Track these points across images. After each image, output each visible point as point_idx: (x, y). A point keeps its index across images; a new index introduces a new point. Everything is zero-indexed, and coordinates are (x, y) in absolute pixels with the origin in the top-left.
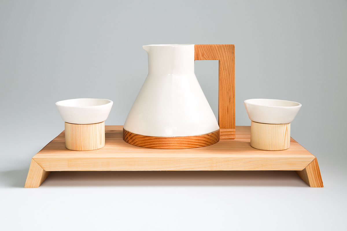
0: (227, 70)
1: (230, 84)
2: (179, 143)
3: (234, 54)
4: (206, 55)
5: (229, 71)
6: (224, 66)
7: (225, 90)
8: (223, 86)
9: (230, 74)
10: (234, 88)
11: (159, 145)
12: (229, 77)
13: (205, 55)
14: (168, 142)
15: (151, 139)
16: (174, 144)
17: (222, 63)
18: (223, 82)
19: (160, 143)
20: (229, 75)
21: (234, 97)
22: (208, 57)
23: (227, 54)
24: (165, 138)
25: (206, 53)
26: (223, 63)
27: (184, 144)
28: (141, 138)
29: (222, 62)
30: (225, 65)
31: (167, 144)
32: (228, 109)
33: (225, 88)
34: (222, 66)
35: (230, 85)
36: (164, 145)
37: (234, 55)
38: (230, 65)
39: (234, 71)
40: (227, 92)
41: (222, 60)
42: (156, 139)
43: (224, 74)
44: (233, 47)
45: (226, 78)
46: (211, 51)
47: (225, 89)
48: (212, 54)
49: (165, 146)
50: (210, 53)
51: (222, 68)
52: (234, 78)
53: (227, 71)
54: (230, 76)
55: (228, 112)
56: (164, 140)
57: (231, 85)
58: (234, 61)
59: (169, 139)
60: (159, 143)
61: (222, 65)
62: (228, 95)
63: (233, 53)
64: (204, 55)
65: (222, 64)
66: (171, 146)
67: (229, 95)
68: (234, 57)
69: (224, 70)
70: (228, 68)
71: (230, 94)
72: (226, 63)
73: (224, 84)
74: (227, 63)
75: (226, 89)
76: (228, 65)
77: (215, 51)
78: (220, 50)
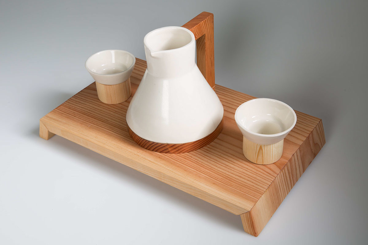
8: (208, 55)
23: (209, 25)
38: (211, 33)
41: (207, 33)
43: (208, 44)
44: (213, 16)
46: (200, 29)
61: (206, 38)
62: (211, 61)
71: (212, 59)
73: (208, 53)
75: (210, 56)
77: (203, 27)
78: (205, 24)
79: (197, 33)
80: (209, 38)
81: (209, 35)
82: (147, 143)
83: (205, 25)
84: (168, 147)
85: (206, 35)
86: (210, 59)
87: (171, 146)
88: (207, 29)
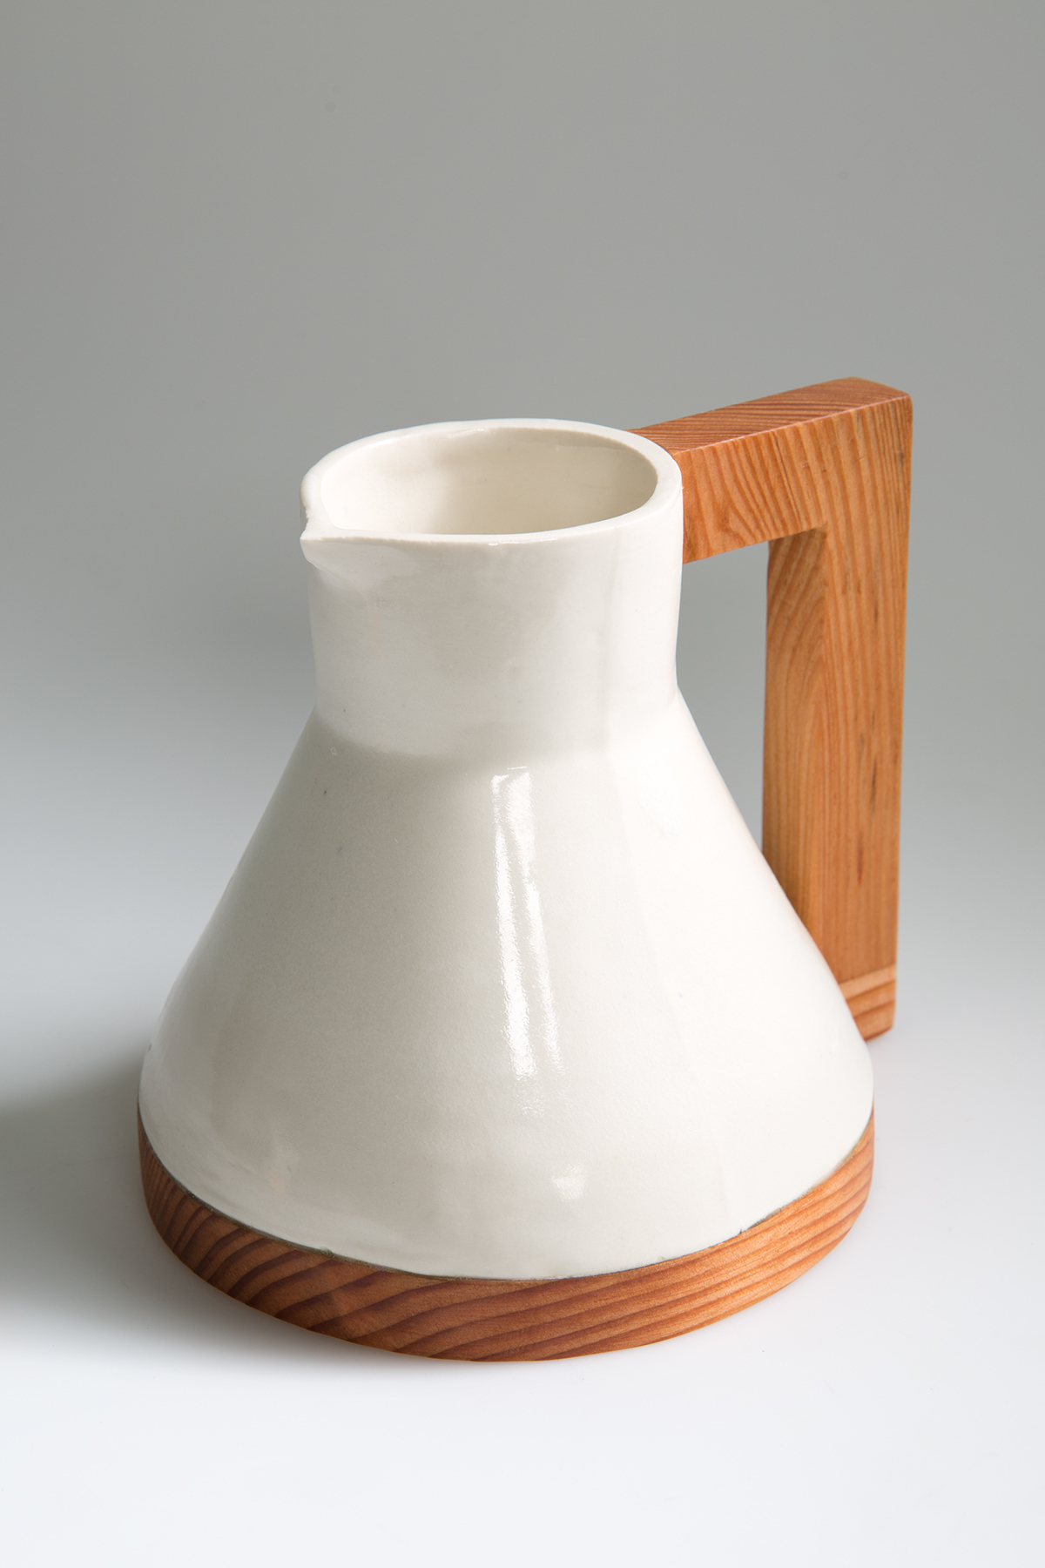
0: (863, 589)
1: (877, 674)
2: (769, 1258)
3: (908, 461)
4: (742, 511)
5: (872, 591)
6: (848, 564)
7: (851, 728)
8: (840, 705)
9: (881, 611)
10: (900, 699)
11: (647, 1321)
12: (875, 631)
13: (739, 516)
14: (706, 1283)
15: (590, 1295)
16: (741, 1276)
17: (838, 542)
18: (838, 675)
19: (655, 1302)
20: (876, 614)
21: (896, 759)
22: (752, 526)
23: (865, 473)
24: (691, 1261)
25: (747, 503)
26: (843, 541)
27: (792, 1252)
28: (490, 1299)
29: (837, 536)
30: (853, 552)
31: (705, 1291)
32: (860, 852)
33: (851, 712)
34: (836, 568)
35: (878, 688)
36: (681, 1309)
37: (908, 469)
38: (881, 544)
39: (900, 582)
40: (862, 741)
41: (836, 527)
42: (625, 1284)
43: (848, 618)
44: (902, 412)
45: (856, 645)
46: (773, 477)
47: (851, 718)
48: (779, 495)
49: (686, 1314)
50: (767, 494)
51: (838, 579)
52: (900, 632)
53: (864, 595)
54: (881, 619)
55: (860, 870)
56: (684, 1275)
57: (884, 683)
58: (907, 509)
59: (716, 1257)
60: (644, 1306)
61: (835, 561)
62: (864, 759)
63: (904, 457)
64: (732, 516)
65: (835, 554)
66: (725, 1298)
67: (869, 751)
68: (907, 487)
69: (844, 592)
70: (869, 570)
71: (874, 747)
72: (858, 538)
73: (844, 688)
74: (866, 535)
75: (856, 719)
76: (868, 549)
77: (799, 466)
78: (828, 456)
79: (736, 497)
80: (861, 570)
81: (860, 550)
82: (204, 1223)
83: (819, 457)
84: (330, 1281)
85: (831, 541)
86: (863, 741)
87: (352, 1276)
88: (845, 499)
